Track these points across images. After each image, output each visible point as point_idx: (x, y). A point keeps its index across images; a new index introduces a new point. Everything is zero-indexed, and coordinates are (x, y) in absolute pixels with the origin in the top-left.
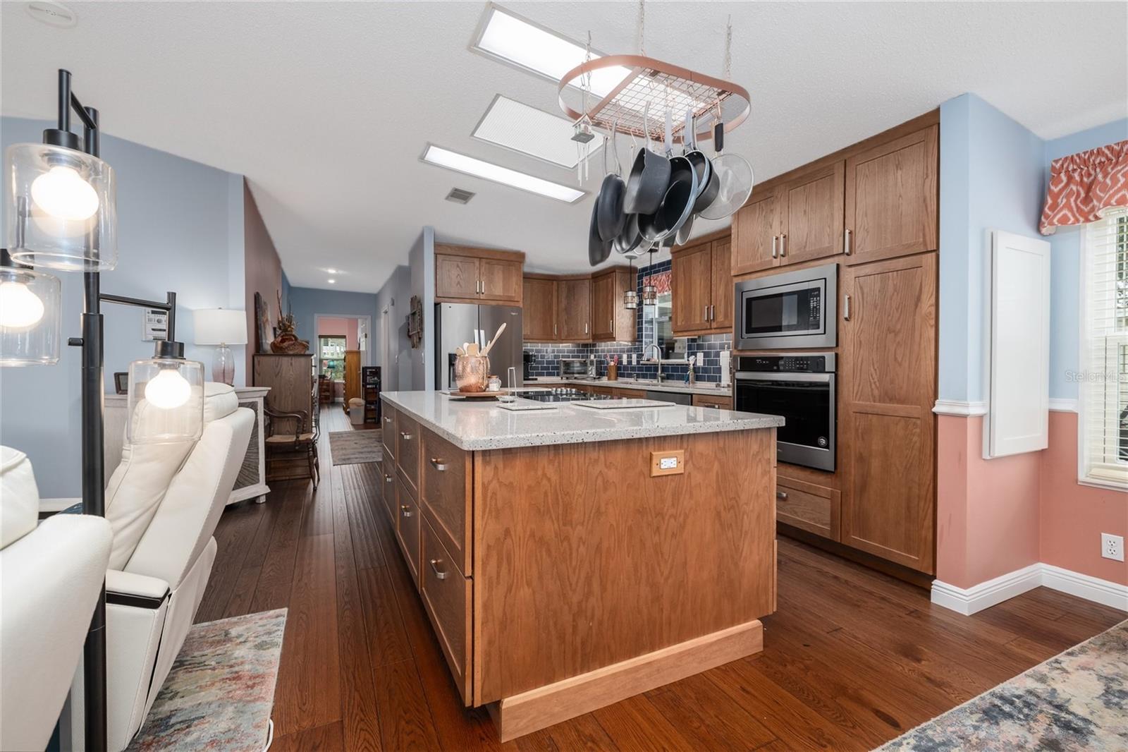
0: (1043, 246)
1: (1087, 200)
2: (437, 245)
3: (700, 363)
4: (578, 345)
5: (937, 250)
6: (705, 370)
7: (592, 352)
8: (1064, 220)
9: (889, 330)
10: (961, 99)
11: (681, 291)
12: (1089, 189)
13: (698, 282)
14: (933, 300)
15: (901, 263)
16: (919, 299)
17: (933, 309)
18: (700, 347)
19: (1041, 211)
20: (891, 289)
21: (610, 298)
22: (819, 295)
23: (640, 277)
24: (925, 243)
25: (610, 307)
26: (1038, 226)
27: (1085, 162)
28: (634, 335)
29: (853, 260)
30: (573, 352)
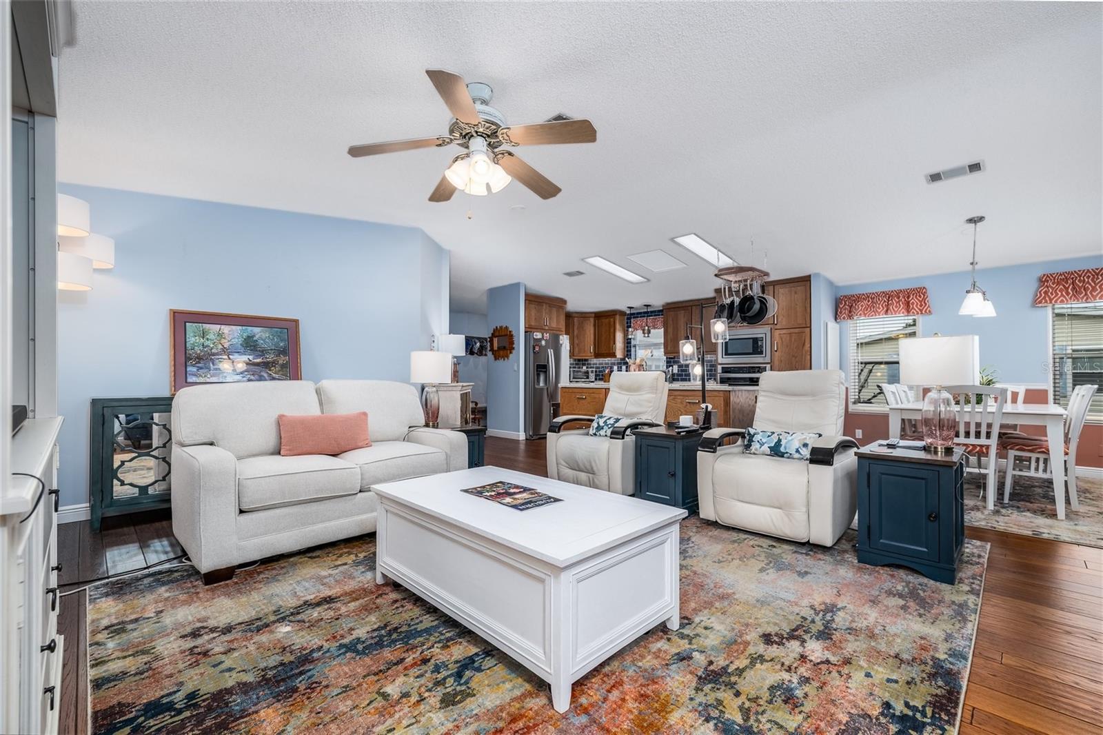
0: (837, 326)
1: (850, 312)
2: (527, 295)
3: (676, 371)
4: (575, 360)
5: (810, 327)
6: (678, 375)
7: (584, 365)
8: (844, 318)
9: (793, 356)
10: (817, 275)
11: (670, 330)
12: (851, 307)
13: (682, 327)
14: (809, 345)
15: (797, 330)
16: (804, 344)
17: (809, 349)
18: (676, 362)
19: (836, 314)
20: (793, 340)
21: (612, 330)
22: (763, 340)
23: (629, 319)
24: (806, 324)
25: (612, 337)
26: (836, 319)
27: (850, 298)
28: (624, 353)
29: (777, 327)
30: (573, 364)
